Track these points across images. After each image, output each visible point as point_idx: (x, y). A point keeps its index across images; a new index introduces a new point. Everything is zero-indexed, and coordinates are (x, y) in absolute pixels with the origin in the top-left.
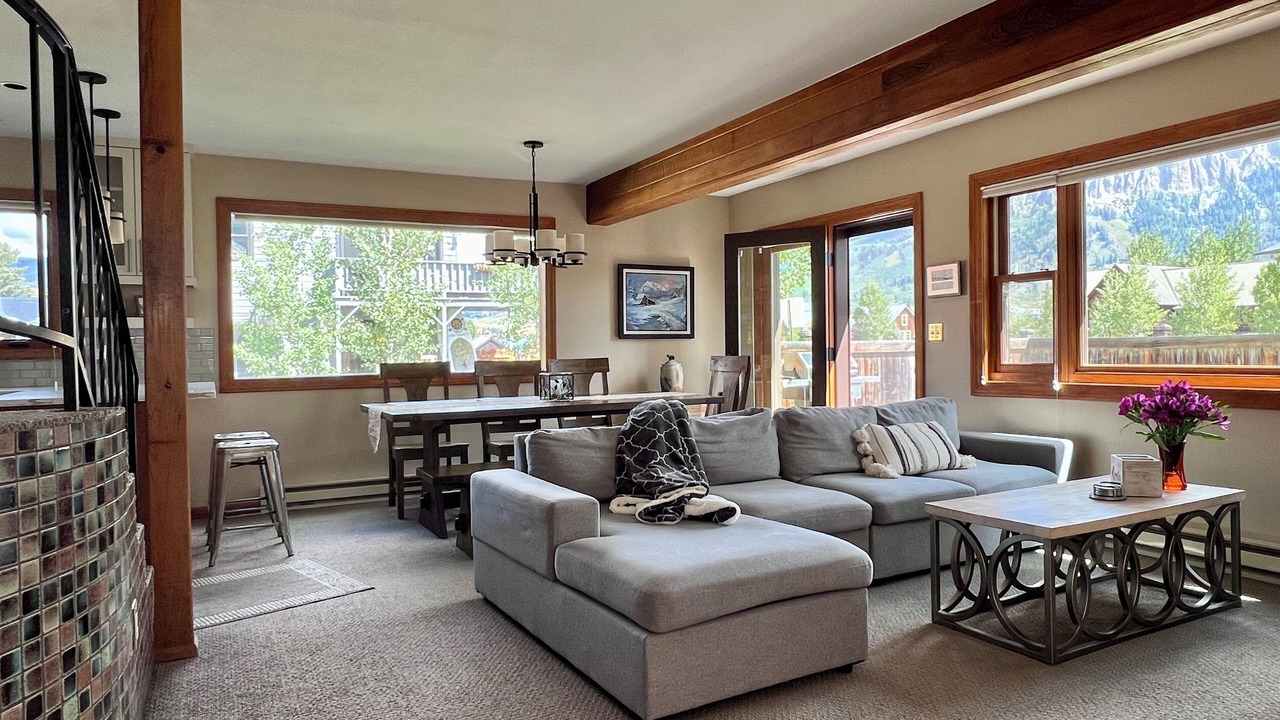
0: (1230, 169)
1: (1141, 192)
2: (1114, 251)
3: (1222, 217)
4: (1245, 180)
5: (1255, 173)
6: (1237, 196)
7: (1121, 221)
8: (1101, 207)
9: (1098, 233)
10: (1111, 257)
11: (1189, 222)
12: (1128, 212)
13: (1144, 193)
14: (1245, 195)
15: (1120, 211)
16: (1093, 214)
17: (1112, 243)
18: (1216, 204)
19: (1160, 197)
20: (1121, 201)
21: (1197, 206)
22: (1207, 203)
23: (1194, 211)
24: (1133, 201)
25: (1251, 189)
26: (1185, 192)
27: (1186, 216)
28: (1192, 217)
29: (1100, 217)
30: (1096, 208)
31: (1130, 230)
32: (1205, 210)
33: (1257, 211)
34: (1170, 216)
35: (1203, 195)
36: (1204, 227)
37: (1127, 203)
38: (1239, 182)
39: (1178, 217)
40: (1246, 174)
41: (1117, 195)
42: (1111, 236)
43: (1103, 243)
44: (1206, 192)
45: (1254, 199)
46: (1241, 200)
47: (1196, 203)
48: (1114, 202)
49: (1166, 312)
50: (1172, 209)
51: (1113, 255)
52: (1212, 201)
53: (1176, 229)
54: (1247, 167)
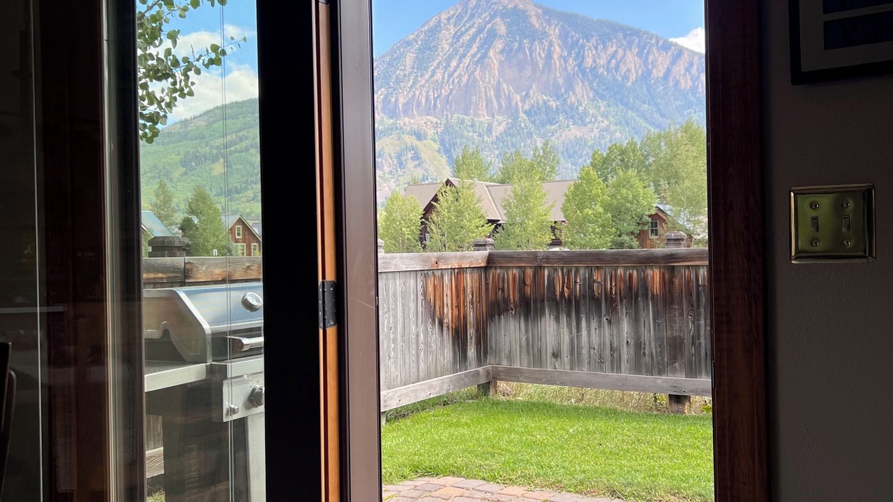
0: (515, 100)
1: (447, 115)
2: (426, 170)
3: (510, 144)
4: (526, 112)
5: (533, 106)
6: (520, 126)
7: (432, 142)
8: (415, 127)
9: (413, 152)
10: (424, 175)
11: (485, 147)
12: (437, 133)
13: (450, 117)
14: (526, 127)
15: (431, 132)
16: (408, 133)
17: (425, 162)
18: (505, 132)
19: (463, 122)
20: (432, 122)
21: (491, 133)
22: (499, 129)
23: (488, 136)
24: (441, 124)
25: (529, 120)
26: (482, 119)
27: (483, 141)
28: (487, 142)
29: (414, 137)
30: (411, 128)
31: (439, 151)
32: (496, 136)
33: (535, 140)
34: (470, 140)
35: (496, 123)
36: (496, 152)
37: (436, 126)
38: (522, 115)
39: (476, 141)
40: (527, 107)
41: (429, 117)
42: (424, 156)
43: (417, 162)
44: (497, 121)
45: (533, 129)
46: (523, 129)
47: (489, 130)
48: (425, 123)
49: (493, 226)
50: (470, 134)
51: (426, 174)
52: (501, 128)
54: (527, 101)
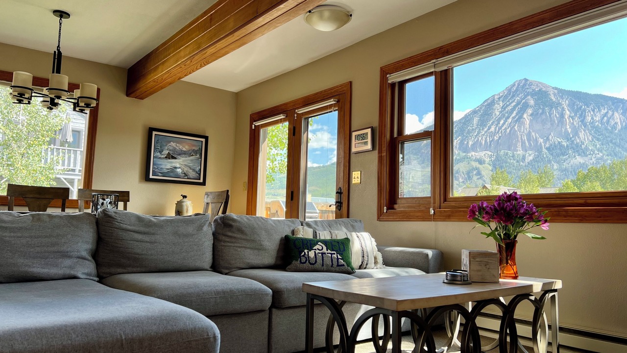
0: (540, 142)
1: (497, 151)
2: (484, 181)
3: (536, 167)
4: (546, 149)
5: (551, 145)
6: (543, 156)
7: (488, 165)
8: (478, 157)
9: (476, 171)
11: (521, 168)
12: (491, 160)
13: (499, 151)
14: (547, 157)
15: (487, 160)
16: (474, 161)
17: (484, 176)
18: (533, 159)
19: (507, 154)
20: (488, 155)
21: (525, 160)
22: (529, 158)
23: (523, 162)
24: (494, 155)
25: (549, 153)
26: (519, 152)
27: (519, 165)
28: (522, 165)
29: (477, 163)
30: (476, 158)
31: (492, 170)
32: (528, 162)
33: (553, 164)
34: (511, 164)
35: (527, 155)
37: (491, 157)
38: (544, 150)
39: (515, 165)
40: (547, 145)
41: (486, 152)
42: (483, 173)
43: (479, 177)
44: (529, 153)
45: (551, 158)
46: (545, 158)
47: (524, 158)
48: (484, 155)
50: (511, 161)
52: (531, 158)
53: (514, 171)
54: (547, 142)
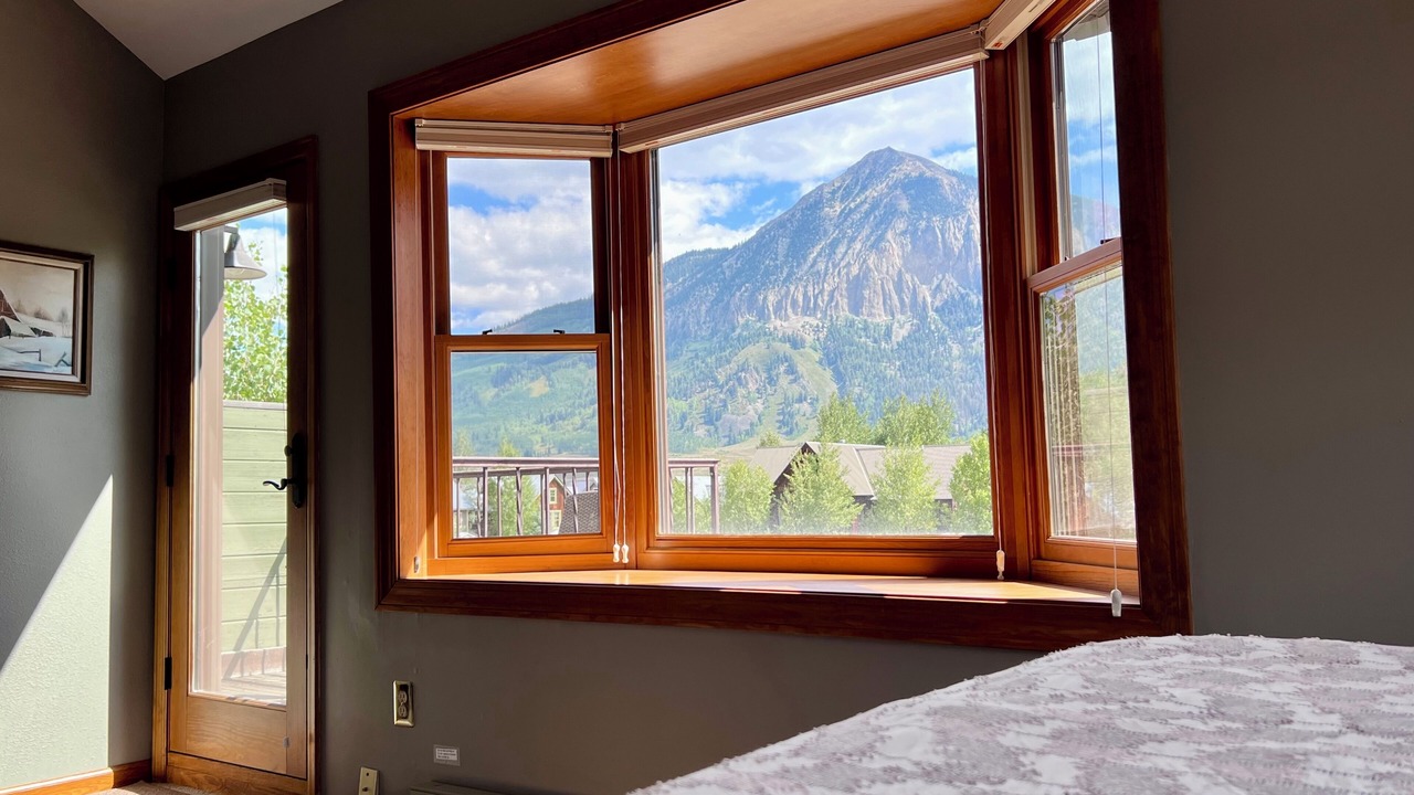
0: (921, 295)
1: (831, 316)
2: (804, 388)
3: (915, 352)
4: (937, 311)
5: (946, 302)
6: (929, 329)
7: (811, 351)
8: (789, 332)
9: (786, 364)
10: (801, 394)
11: (883, 357)
12: (818, 339)
13: (835, 317)
14: (938, 330)
15: (809, 338)
16: (780, 340)
17: (802, 376)
18: (909, 336)
19: (852, 324)
20: (811, 326)
21: (890, 338)
22: (900, 333)
23: (887, 343)
24: (823, 327)
25: (942, 320)
26: (877, 320)
27: (879, 348)
28: (885, 349)
29: (788, 345)
30: (784, 333)
31: (820, 363)
32: (898, 343)
33: (950, 346)
34: (862, 348)
35: (896, 325)
36: (898, 363)
37: (817, 330)
38: (931, 313)
39: (871, 349)
40: (938, 303)
41: (807, 319)
42: (800, 369)
43: (791, 377)
44: (898, 322)
45: (947, 333)
46: (933, 333)
47: (888, 334)
48: (803, 326)
50: (863, 339)
51: (803, 392)
52: (904, 332)
53: (869, 363)
54: (938, 296)
